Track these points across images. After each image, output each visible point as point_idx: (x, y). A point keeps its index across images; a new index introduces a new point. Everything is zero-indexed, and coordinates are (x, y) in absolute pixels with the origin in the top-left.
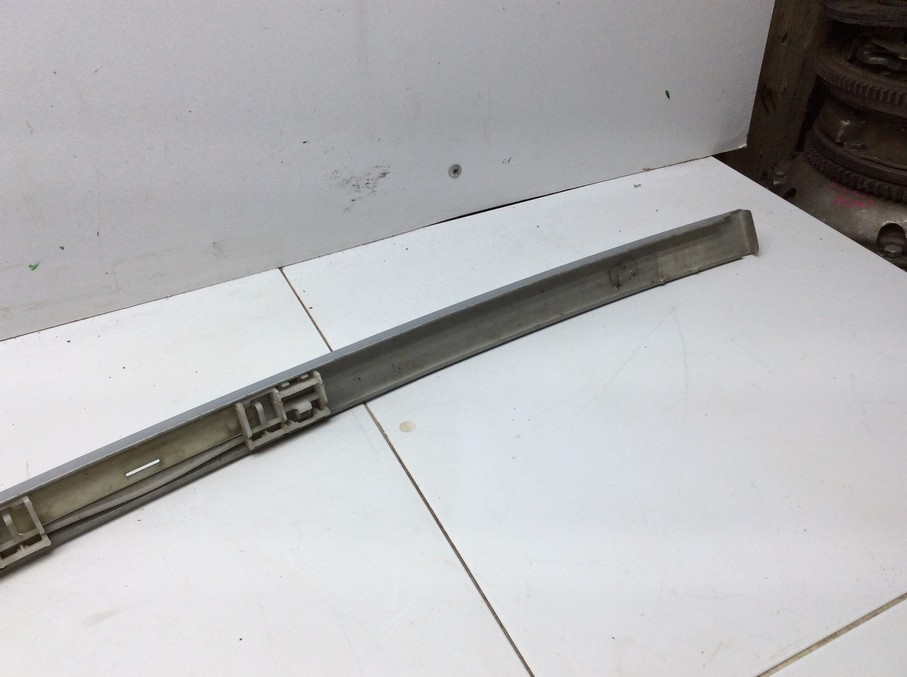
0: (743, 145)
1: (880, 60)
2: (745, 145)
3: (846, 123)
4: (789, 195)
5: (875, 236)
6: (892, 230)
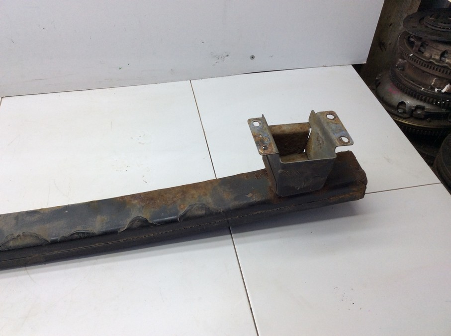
0: (365, 62)
2: (366, 62)
3: (401, 60)
5: (397, 104)
6: (402, 103)
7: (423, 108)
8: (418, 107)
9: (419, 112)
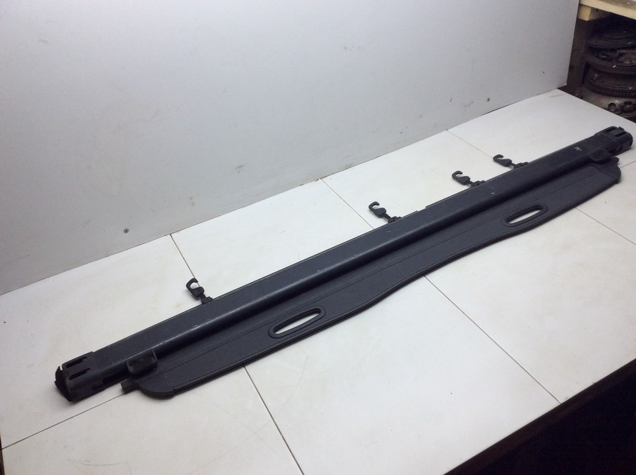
1: (604, 57)
2: (567, 84)
3: (596, 75)
4: (581, 98)
5: (607, 107)
6: (612, 104)
7: (629, 103)
8: (626, 103)
9: (628, 106)
